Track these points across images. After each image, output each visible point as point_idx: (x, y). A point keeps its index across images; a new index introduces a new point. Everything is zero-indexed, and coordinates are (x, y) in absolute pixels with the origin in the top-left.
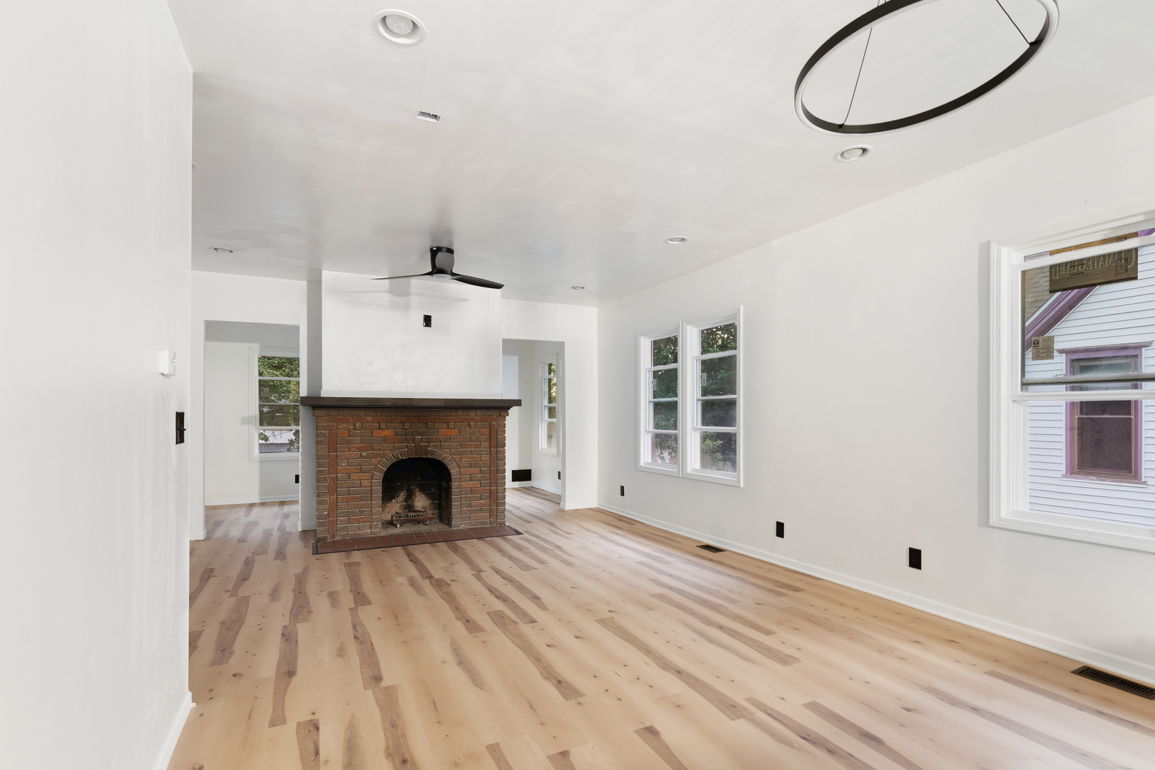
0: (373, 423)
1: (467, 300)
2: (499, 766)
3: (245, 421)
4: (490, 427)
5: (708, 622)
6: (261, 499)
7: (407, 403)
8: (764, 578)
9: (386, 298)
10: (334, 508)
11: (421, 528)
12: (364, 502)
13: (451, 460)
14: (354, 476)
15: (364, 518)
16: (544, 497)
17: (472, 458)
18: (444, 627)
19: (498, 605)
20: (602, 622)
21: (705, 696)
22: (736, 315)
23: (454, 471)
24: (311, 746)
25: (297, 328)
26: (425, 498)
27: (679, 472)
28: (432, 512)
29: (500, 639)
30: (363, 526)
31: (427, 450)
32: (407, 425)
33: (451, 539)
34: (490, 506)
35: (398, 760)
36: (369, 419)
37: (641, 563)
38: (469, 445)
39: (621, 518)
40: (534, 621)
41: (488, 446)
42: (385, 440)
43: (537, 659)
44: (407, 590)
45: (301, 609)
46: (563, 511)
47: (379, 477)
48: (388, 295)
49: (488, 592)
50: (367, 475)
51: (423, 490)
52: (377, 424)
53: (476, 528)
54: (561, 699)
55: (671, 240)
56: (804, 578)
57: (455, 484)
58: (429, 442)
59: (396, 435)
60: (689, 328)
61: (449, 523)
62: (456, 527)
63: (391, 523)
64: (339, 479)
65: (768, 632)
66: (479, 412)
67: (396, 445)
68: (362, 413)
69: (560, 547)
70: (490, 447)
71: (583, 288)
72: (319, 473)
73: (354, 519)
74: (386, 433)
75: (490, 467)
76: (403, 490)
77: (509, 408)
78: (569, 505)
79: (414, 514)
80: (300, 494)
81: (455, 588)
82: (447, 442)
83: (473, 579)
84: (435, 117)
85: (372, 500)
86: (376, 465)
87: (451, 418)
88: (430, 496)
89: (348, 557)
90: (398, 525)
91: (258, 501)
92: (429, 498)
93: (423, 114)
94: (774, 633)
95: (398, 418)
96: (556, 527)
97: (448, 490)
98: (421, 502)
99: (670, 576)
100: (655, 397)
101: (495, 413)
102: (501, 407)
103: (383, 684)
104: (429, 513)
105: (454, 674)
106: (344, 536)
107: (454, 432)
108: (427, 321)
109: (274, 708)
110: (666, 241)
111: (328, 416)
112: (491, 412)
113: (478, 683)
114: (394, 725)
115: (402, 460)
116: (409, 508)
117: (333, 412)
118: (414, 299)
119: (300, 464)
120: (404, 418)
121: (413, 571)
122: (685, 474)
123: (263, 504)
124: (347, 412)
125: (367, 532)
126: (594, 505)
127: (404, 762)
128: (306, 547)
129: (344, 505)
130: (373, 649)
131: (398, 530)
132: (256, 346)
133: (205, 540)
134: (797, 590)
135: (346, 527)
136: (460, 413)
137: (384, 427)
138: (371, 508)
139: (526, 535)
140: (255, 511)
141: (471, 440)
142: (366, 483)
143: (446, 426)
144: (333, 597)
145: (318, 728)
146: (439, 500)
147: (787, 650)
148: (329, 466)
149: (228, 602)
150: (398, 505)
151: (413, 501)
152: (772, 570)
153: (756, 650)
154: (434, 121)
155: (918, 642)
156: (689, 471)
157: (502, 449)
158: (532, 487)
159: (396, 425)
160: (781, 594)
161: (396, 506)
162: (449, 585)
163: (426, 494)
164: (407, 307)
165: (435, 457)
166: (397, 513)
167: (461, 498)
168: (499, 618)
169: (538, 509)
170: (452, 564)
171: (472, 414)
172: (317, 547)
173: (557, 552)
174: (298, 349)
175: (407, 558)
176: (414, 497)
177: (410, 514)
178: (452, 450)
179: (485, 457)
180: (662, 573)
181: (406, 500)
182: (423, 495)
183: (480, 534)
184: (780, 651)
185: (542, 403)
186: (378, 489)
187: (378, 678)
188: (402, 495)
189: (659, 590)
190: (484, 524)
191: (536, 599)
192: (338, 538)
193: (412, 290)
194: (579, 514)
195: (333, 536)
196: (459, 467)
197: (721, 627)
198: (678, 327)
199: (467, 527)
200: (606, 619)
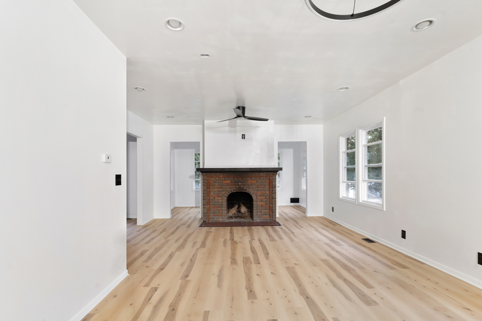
0: (223, 178)
1: (260, 127)
2: (203, 319)
3: (191, 177)
4: (269, 179)
5: (340, 276)
6: (195, 205)
7: (234, 170)
8: (388, 259)
9: (227, 128)
10: (209, 210)
11: (242, 220)
12: (220, 208)
13: (253, 193)
14: (216, 198)
15: (220, 215)
16: (301, 210)
17: (262, 192)
18: (224, 260)
19: (250, 254)
20: (288, 268)
21: (313, 312)
22: (382, 123)
23: (254, 198)
24: (150, 296)
25: (199, 143)
26: (245, 208)
27: (356, 201)
28: (248, 214)
29: (240, 268)
30: (219, 218)
31: (243, 189)
32: (235, 179)
33: (250, 225)
34: (270, 213)
35: (172, 309)
36: (221, 176)
37: (327, 244)
38: (261, 187)
39: (331, 222)
40: (259, 263)
41: (269, 187)
42: (227, 184)
43: (249, 279)
44: (221, 244)
45: (181, 247)
46: (306, 217)
47: (225, 199)
48: (228, 127)
49: (250, 248)
50: (220, 198)
51: (244, 205)
52: (224, 178)
53: (263, 222)
54: (247, 299)
55: (341, 89)
56: (415, 262)
57: (255, 203)
58: (244, 186)
59: (232, 183)
60: (360, 131)
61: (253, 219)
62: (255, 220)
63: (231, 217)
64: (210, 199)
65: (369, 286)
66: (264, 173)
67: (231, 186)
68: (218, 174)
69: (293, 233)
70: (269, 188)
71: (310, 116)
72: (204, 196)
73: (216, 215)
74: (228, 182)
75: (270, 196)
76: (237, 204)
77: (277, 171)
78: (309, 214)
79: (241, 214)
80: (200, 204)
81: (239, 246)
82: (251, 185)
83: (248, 242)
84: (207, 55)
85: (222, 208)
86: (224, 194)
87: (253, 176)
88: (247, 207)
89: (210, 229)
90: (234, 218)
91: (194, 206)
92: (247, 208)
93: (202, 55)
94: (373, 288)
95: (232, 176)
96: (298, 224)
97: (252, 205)
98: (243, 209)
99: (337, 251)
100: (347, 165)
101: (271, 174)
102: (274, 171)
103: (187, 279)
104: (247, 214)
105: (214, 280)
106: (212, 221)
107: (254, 182)
108: (243, 137)
109: (149, 280)
110: (338, 90)
111: (206, 175)
112: (269, 173)
113: (219, 285)
114: (179, 295)
115: (234, 192)
116: (239, 211)
117: (208, 174)
118: (238, 128)
119: (201, 193)
120: (234, 176)
121: (228, 236)
122: (358, 203)
123: (196, 207)
124: (213, 174)
125: (221, 220)
126: (321, 215)
127: (173, 310)
128: (198, 224)
129: (212, 209)
130: (193, 265)
131: (233, 220)
132: (194, 150)
133: (170, 219)
134: (404, 267)
135: (213, 218)
136: (256, 174)
137: (226, 179)
138: (222, 211)
139: (282, 226)
140: (192, 209)
141: (261, 185)
142: (220, 201)
143: (251, 179)
144: (195, 243)
145: (156, 291)
146: (251, 209)
147: (374, 298)
148: (207, 194)
149: (163, 241)
150: (235, 210)
151: (240, 209)
152: (396, 255)
153: (356, 295)
154: (208, 57)
155: (468, 309)
156: (361, 201)
157: (275, 189)
158: (299, 206)
159: (231, 178)
160: (392, 268)
161: (234, 211)
162: (237, 244)
163: (245, 206)
164: (235, 132)
165: (247, 191)
166: (234, 213)
167: (257, 209)
168: (246, 261)
169: (295, 215)
170: (244, 236)
171: (262, 174)
172: (202, 224)
173: (291, 235)
174: (199, 150)
175: (229, 231)
176: (241, 207)
177: (239, 214)
178: (254, 189)
179: (267, 192)
180: (333, 249)
181: (238, 208)
182: (244, 207)
183: (263, 224)
184: (370, 298)
185: (303, 169)
186: (225, 203)
187: (187, 276)
188: (236, 206)
189: (325, 257)
190: (267, 220)
191: (267, 254)
192: (210, 221)
193: (238, 125)
194: (313, 219)
195: (209, 221)
196: (256, 196)
197: (345, 280)
198: (355, 131)
199: (260, 221)
200: (291, 267)
